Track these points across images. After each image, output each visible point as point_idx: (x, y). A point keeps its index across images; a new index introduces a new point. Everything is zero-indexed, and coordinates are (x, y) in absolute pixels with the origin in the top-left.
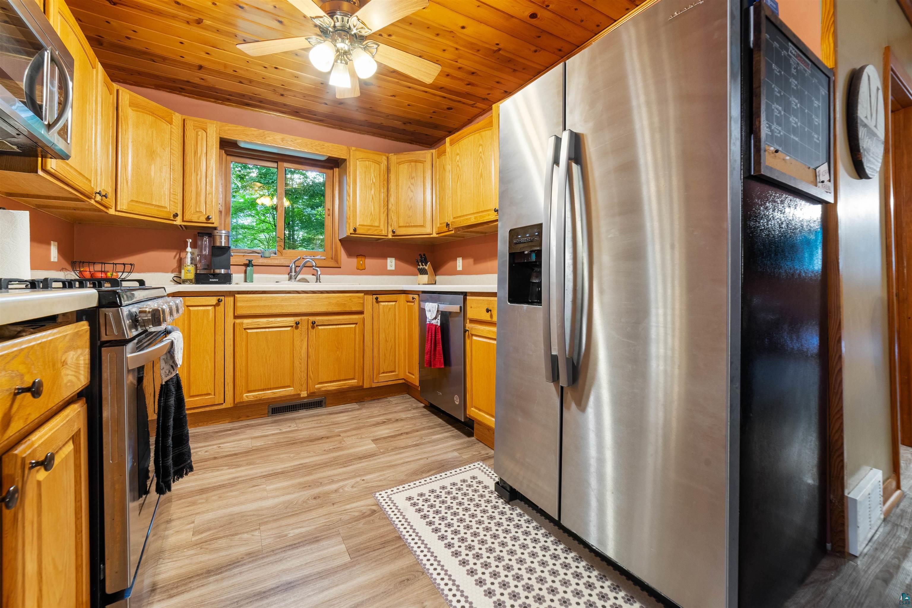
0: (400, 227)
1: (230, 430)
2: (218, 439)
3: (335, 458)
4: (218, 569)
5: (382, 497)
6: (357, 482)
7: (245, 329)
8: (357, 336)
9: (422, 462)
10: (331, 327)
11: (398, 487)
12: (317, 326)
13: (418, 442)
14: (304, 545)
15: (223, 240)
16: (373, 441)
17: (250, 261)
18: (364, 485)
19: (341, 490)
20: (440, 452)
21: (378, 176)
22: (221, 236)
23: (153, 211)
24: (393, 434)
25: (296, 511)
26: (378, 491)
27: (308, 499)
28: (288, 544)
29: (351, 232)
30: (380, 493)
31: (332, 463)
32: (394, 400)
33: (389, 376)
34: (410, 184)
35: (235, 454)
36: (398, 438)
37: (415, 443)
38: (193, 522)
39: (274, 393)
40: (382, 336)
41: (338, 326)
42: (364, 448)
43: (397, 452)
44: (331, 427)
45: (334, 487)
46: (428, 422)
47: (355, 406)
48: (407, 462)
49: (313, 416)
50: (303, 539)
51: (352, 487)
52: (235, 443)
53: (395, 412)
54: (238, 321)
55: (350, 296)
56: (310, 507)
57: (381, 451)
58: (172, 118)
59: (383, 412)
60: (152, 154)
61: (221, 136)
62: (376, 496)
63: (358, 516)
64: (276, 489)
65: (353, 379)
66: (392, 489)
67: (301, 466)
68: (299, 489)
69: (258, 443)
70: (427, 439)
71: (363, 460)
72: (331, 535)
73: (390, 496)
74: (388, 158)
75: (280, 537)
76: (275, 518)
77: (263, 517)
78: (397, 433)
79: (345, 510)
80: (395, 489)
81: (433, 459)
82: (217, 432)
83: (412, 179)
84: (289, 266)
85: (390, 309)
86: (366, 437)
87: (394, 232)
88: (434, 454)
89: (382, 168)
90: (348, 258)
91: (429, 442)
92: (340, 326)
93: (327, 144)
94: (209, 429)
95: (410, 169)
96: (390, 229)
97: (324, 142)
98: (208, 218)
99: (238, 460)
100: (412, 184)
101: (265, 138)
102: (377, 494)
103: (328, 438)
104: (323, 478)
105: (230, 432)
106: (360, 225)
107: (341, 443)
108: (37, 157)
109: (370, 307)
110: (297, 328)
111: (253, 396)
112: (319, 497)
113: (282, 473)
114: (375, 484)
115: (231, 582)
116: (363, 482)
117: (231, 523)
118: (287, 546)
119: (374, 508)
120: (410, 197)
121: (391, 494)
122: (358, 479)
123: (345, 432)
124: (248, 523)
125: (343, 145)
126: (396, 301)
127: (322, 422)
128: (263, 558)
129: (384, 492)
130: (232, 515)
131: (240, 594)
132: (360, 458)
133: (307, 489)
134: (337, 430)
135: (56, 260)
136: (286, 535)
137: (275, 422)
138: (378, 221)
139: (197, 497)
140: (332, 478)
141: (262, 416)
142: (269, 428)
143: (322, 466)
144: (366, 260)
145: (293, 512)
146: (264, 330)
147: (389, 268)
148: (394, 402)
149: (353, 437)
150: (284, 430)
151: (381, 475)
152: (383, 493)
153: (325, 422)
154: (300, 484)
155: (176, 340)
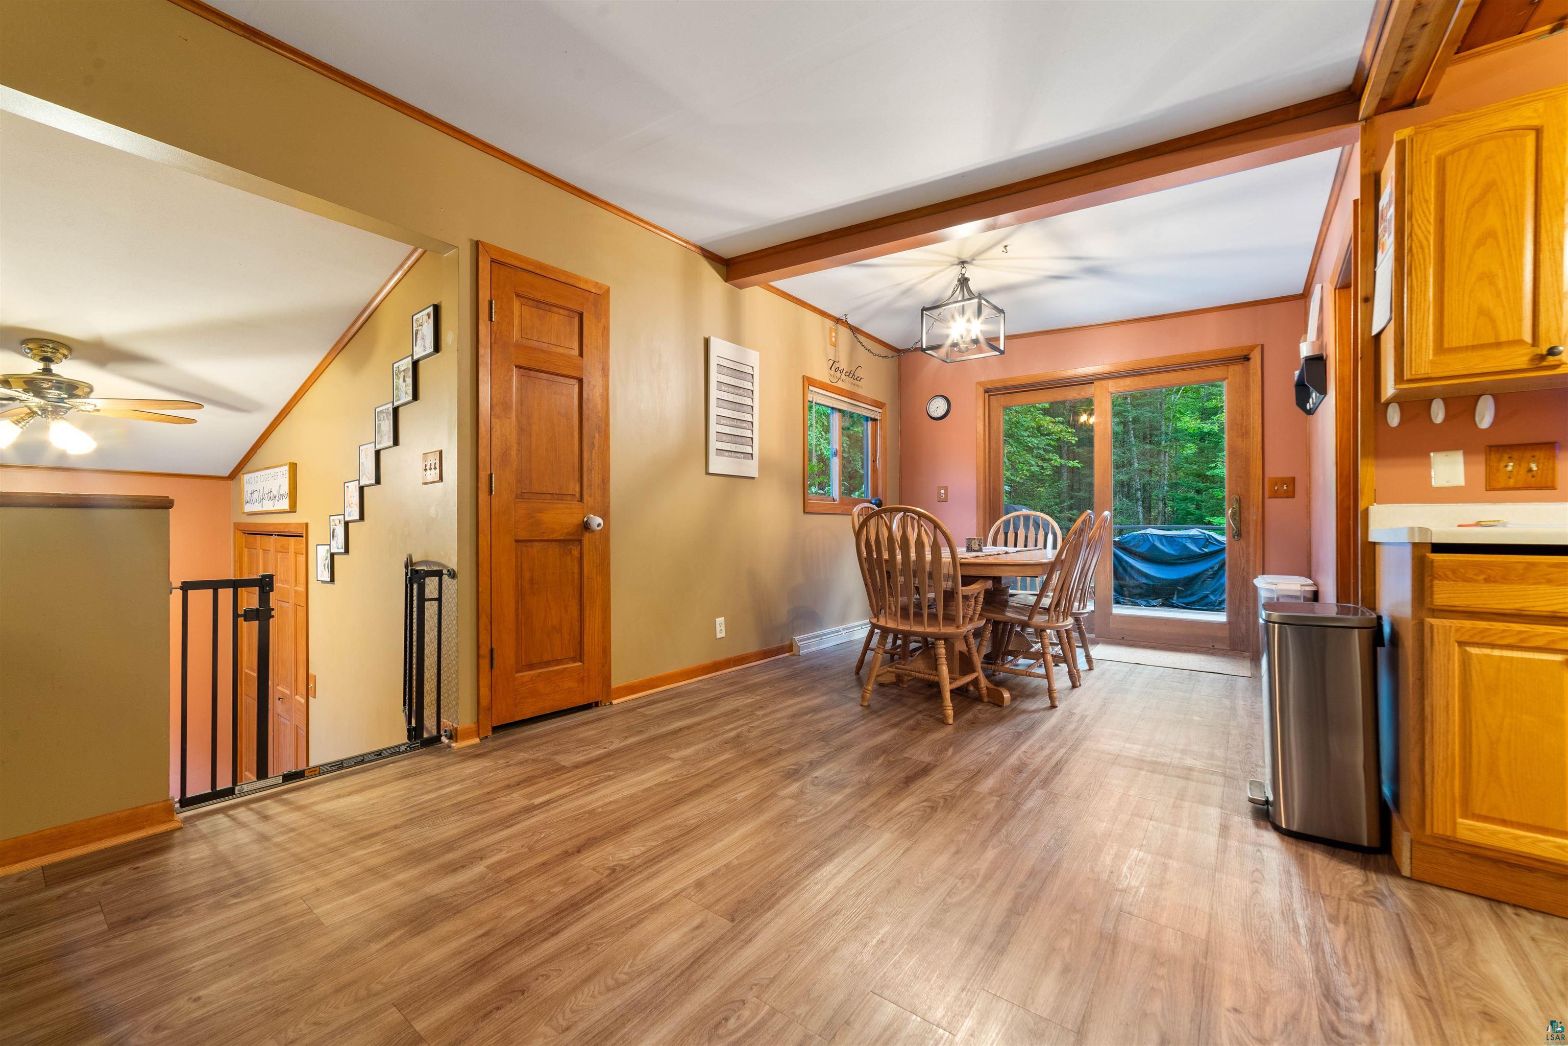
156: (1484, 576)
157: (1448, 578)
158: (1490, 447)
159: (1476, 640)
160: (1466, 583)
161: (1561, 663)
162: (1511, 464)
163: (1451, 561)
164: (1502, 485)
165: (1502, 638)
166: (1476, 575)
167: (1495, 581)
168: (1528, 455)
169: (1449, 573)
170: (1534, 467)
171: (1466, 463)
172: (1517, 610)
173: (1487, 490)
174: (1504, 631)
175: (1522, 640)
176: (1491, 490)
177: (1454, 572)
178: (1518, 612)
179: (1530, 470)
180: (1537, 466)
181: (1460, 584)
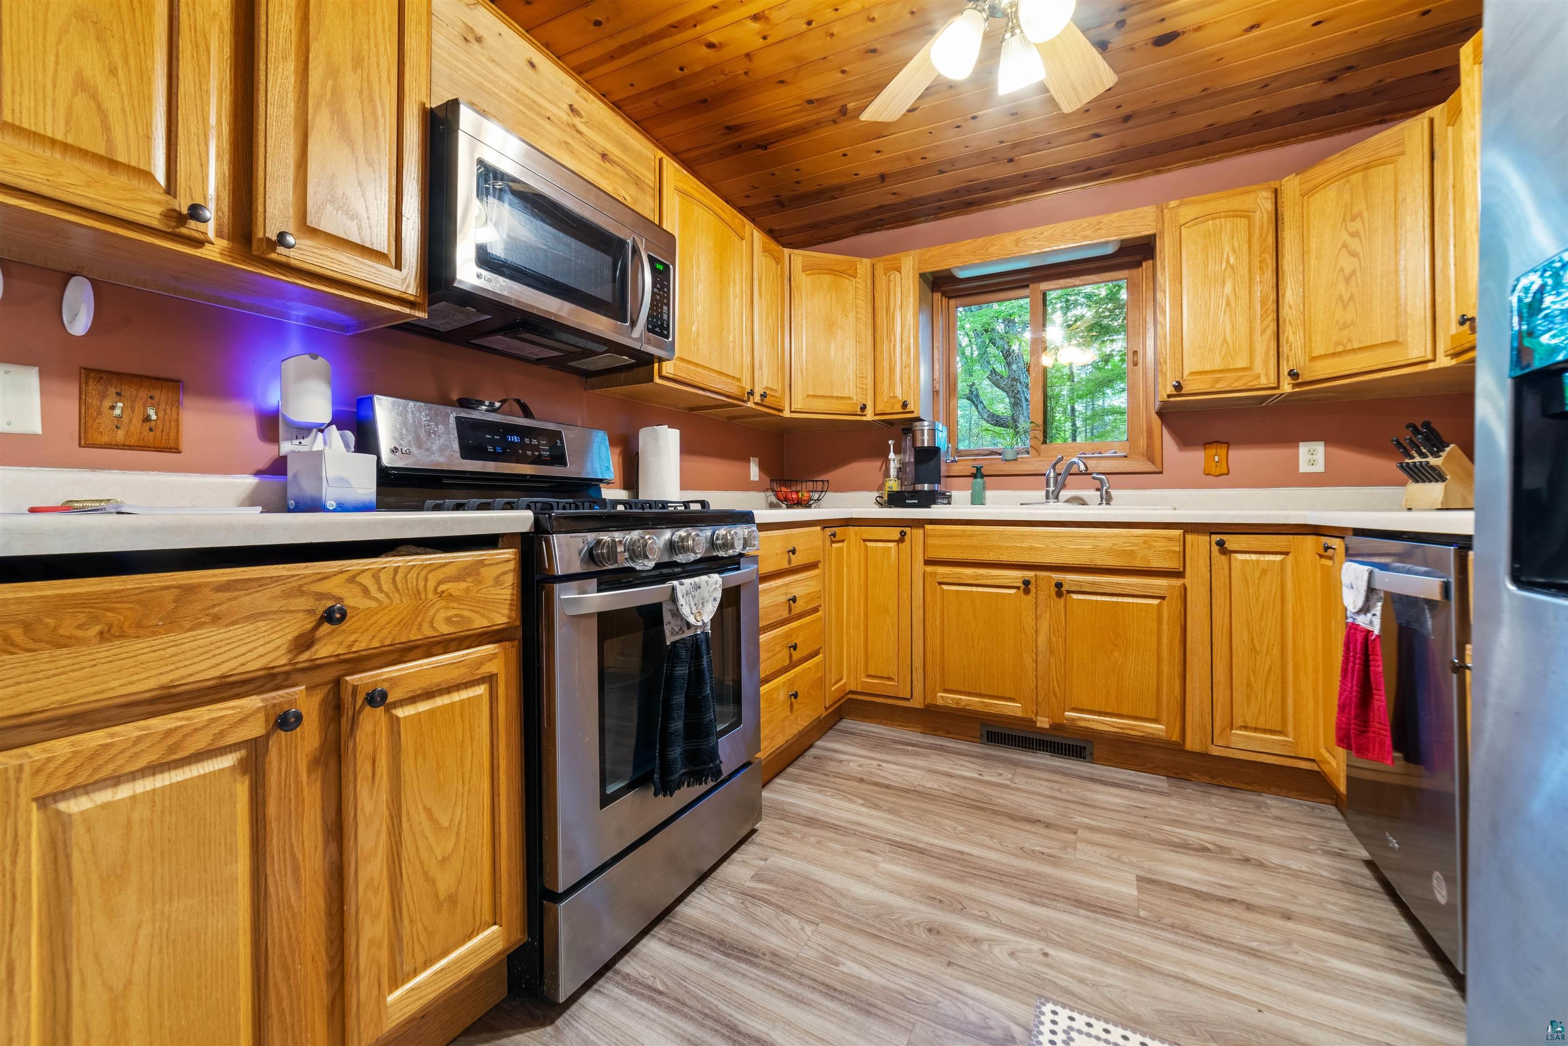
0: (1313, 359)
1: (913, 745)
2: (888, 753)
3: (1029, 875)
4: (732, 947)
5: (1054, 1022)
6: (1029, 951)
7: (940, 583)
8: (1165, 627)
9: (1237, 1009)
10: (1099, 598)
11: (1110, 1027)
12: (1069, 592)
13: (1267, 948)
14: (844, 1003)
15: (926, 437)
16: (1140, 879)
17: (979, 469)
18: (1038, 967)
19: (985, 947)
20: (1322, 1019)
21: (1245, 249)
22: (923, 431)
23: (834, 406)
24: (1205, 889)
25: (885, 932)
26: (1056, 1003)
27: (918, 925)
28: (828, 981)
29: (1169, 392)
30: (1058, 1009)
31: (1016, 881)
32: (1275, 804)
33: (1262, 739)
34: (1345, 236)
35: (888, 787)
36: (1213, 906)
37: (1254, 944)
38: (766, 860)
39: (986, 704)
40: (1241, 636)
41: (1115, 599)
42: (1106, 885)
43: (1180, 939)
44: (1073, 806)
45: (980, 930)
46: (1348, 910)
47: (1161, 783)
48: (1187, 981)
49: (1057, 771)
50: (853, 991)
51: (1012, 954)
52: (902, 768)
53: (1259, 839)
54: (929, 569)
55: (1145, 536)
56: (909, 941)
57: (1142, 913)
58: (856, 269)
59: (1220, 823)
60: (831, 327)
61: (921, 271)
62: (1044, 1009)
63: (972, 1024)
64: (890, 875)
65: (1156, 721)
66: (1092, 1021)
67: (958, 855)
68: (922, 896)
69: (931, 783)
70: (1305, 956)
71: (1082, 912)
72: (897, 1020)
73: (1074, 1034)
74: (1276, 192)
75: (827, 959)
76: (850, 922)
77: (838, 909)
78: (1221, 892)
79: (958, 992)
80: (1099, 1027)
81: (1282, 1023)
82: (895, 742)
83: (1353, 219)
84: (1044, 475)
85: (1264, 572)
86: (1131, 864)
87: (1293, 374)
88: (1295, 1010)
89: (1257, 223)
90: (1180, 449)
91: (1305, 968)
92: (1120, 599)
93: (1105, 219)
94: (891, 733)
95: (1347, 197)
96: (1285, 370)
97: (1100, 217)
98: (905, 405)
99: (884, 797)
100: (1355, 235)
101: (987, 250)
102: (1048, 1008)
103: (1048, 825)
104: (975, 900)
105: (910, 748)
106: (1192, 374)
107: (1065, 848)
108: (653, 363)
109: (1203, 562)
110: (1027, 591)
111: (953, 699)
112: (938, 932)
113: (922, 852)
114: (1063, 980)
115: (726, 978)
116: (1041, 958)
117: (798, 890)
118: (823, 984)
119: (1018, 1032)
120: (1348, 271)
121: (1080, 1032)
122: (1036, 946)
123: (1092, 829)
124: (815, 905)
125: (1146, 205)
126: (1287, 553)
127: (1064, 790)
128: (783, 976)
129: (1068, 1013)
130: (808, 878)
131: (717, 1007)
132: (1078, 903)
133: (933, 906)
134: (1079, 819)
135: (757, 479)
136: (837, 964)
137: (986, 757)
138: (1245, 355)
139: (798, 827)
140: (991, 911)
141: (971, 739)
142: (967, 764)
143: (993, 876)
144: (1232, 453)
145: (880, 930)
146: (969, 589)
147: (1304, 468)
148: (1275, 812)
149: (1100, 850)
150: (986, 778)
151: (1093, 970)
152: (1064, 1013)
153: (1068, 793)
154: (930, 887)
155: (683, 586)
156: (98, 628)
157: (13, 644)
158: (88, 370)
159: (81, 779)
160: (59, 652)
161: (233, 768)
162: (120, 405)
163: (21, 601)
164: (105, 439)
165: (136, 755)
166: (80, 627)
167: (123, 636)
168: (143, 394)
169: (17, 634)
170: (152, 413)
171: (43, 392)
172: (163, 687)
173: (80, 446)
174: (139, 739)
175: (171, 750)
176: (88, 446)
177: (28, 627)
178: (166, 692)
179: (147, 419)
180: (156, 414)
181: (45, 655)
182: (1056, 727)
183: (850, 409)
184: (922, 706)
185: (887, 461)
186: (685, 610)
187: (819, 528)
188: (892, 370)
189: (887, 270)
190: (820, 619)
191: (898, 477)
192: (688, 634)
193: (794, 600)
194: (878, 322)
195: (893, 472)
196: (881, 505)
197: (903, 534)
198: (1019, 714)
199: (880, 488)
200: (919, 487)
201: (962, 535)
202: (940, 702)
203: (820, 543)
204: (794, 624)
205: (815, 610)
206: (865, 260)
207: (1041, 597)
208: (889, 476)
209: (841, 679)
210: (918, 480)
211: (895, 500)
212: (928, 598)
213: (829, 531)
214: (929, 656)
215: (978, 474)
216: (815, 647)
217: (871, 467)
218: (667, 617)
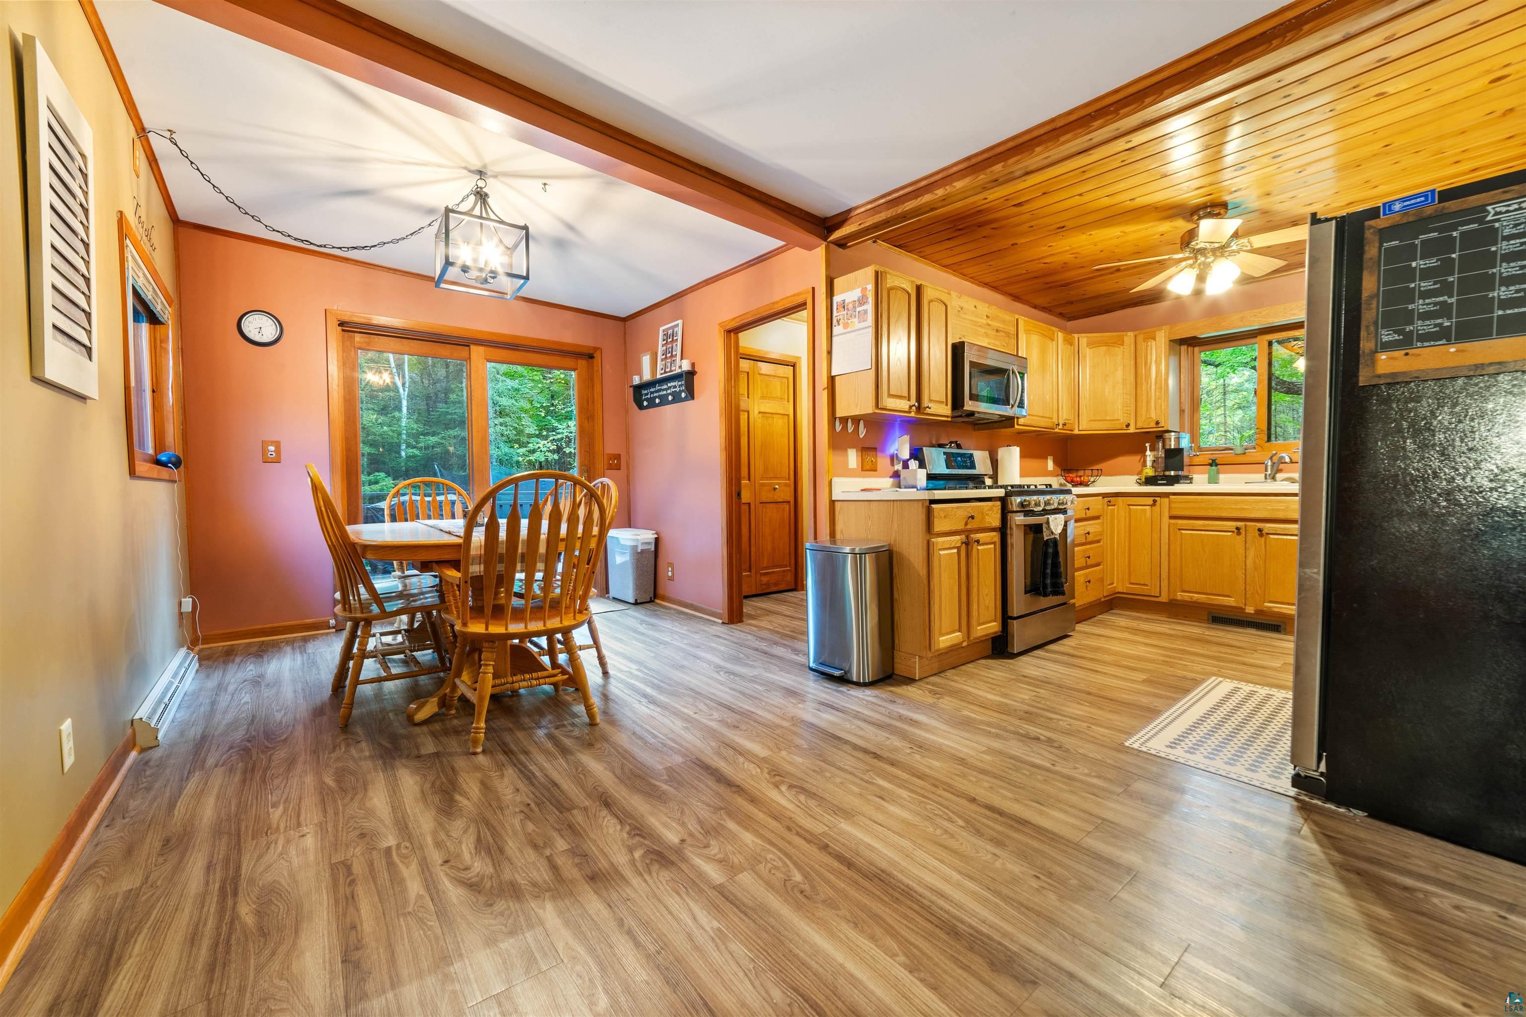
7: (1180, 529)
10: (1281, 537)
12: (1267, 534)
15: (1173, 443)
17: (1214, 461)
22: (1170, 439)
23: (1107, 425)
39: (1210, 599)
44: (1259, 645)
54: (1172, 521)
58: (1123, 342)
60: (1106, 378)
61: (1171, 338)
62: (1213, 677)
84: (1263, 464)
94: (1146, 616)
98: (1157, 423)
108: (1015, 420)
110: (1239, 533)
111: (1188, 596)
127: (1257, 640)
135: (1052, 468)
141: (1200, 620)
142: (1195, 628)
146: (1199, 532)
150: (1206, 634)
153: (1259, 641)
155: (1052, 518)
158: (862, 448)
162: (868, 457)
164: (865, 468)
168: (871, 454)
171: (857, 456)
176: (863, 471)
179: (872, 461)
182: (1259, 612)
183: (1118, 427)
184: (1167, 601)
185: (1145, 456)
186: (1052, 527)
187: (1101, 498)
188: (1148, 402)
189: (1146, 339)
190: (1101, 546)
191: (1153, 467)
192: (1052, 537)
193: (1088, 533)
194: (1139, 371)
195: (1149, 463)
196: (1140, 484)
197: (1155, 501)
198: (1234, 604)
199: (1140, 473)
200: (1167, 473)
201: (1195, 502)
202: (1179, 598)
203: (1100, 507)
204: (1088, 546)
205: (1098, 541)
206: (1129, 333)
207: (1249, 537)
208: (1146, 466)
209: (1112, 584)
210: (1167, 468)
211: (1150, 481)
212: (1172, 538)
213: (1106, 500)
214: (1172, 571)
215: (1213, 463)
216: (1099, 560)
217: (1135, 459)
218: (1044, 529)
